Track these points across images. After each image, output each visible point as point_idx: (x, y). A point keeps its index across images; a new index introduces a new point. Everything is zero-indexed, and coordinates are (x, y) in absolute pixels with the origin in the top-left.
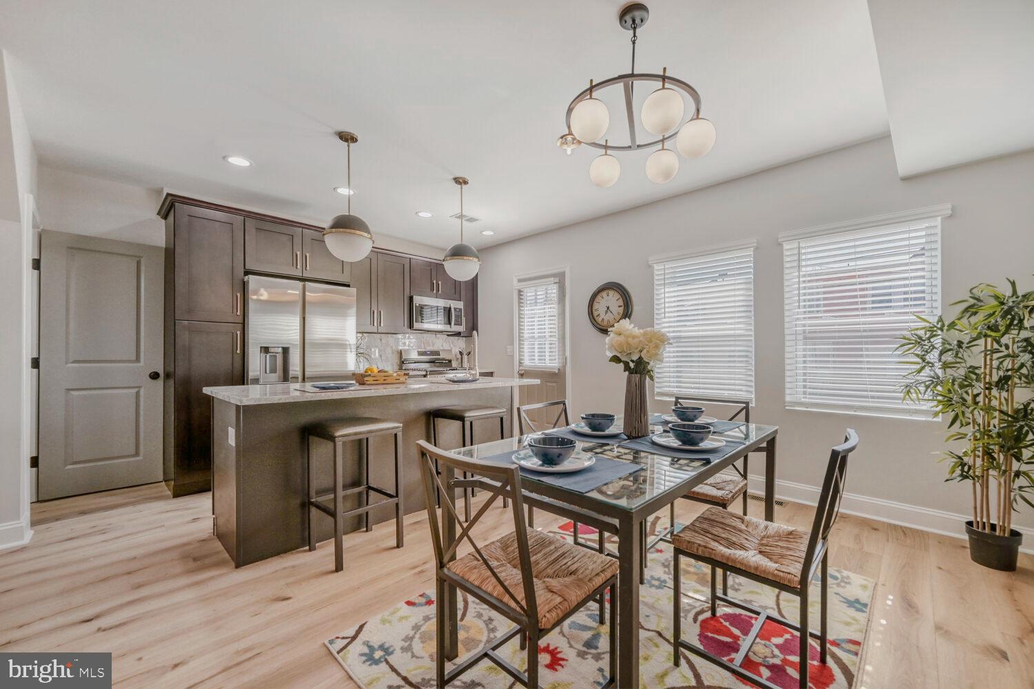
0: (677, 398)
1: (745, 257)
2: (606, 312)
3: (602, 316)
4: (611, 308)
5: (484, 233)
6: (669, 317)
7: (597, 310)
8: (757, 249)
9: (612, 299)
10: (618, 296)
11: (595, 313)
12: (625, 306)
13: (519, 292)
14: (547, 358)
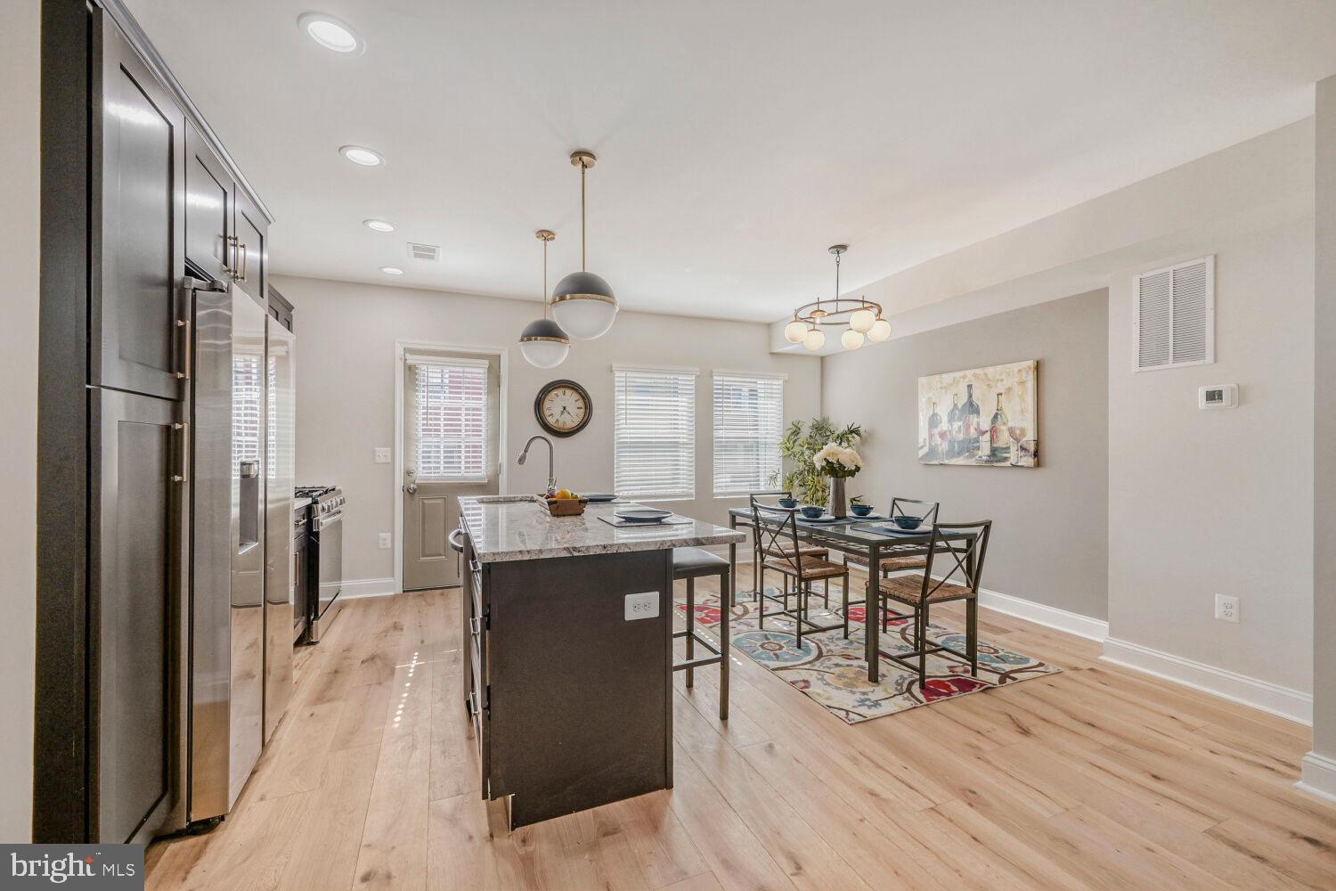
0: (752, 495)
1: (687, 381)
2: (562, 413)
3: (557, 416)
4: (567, 408)
5: (385, 270)
6: (630, 424)
7: (549, 409)
8: (697, 377)
9: (570, 399)
10: (578, 397)
11: (547, 413)
12: (586, 408)
13: (407, 368)
14: (463, 465)
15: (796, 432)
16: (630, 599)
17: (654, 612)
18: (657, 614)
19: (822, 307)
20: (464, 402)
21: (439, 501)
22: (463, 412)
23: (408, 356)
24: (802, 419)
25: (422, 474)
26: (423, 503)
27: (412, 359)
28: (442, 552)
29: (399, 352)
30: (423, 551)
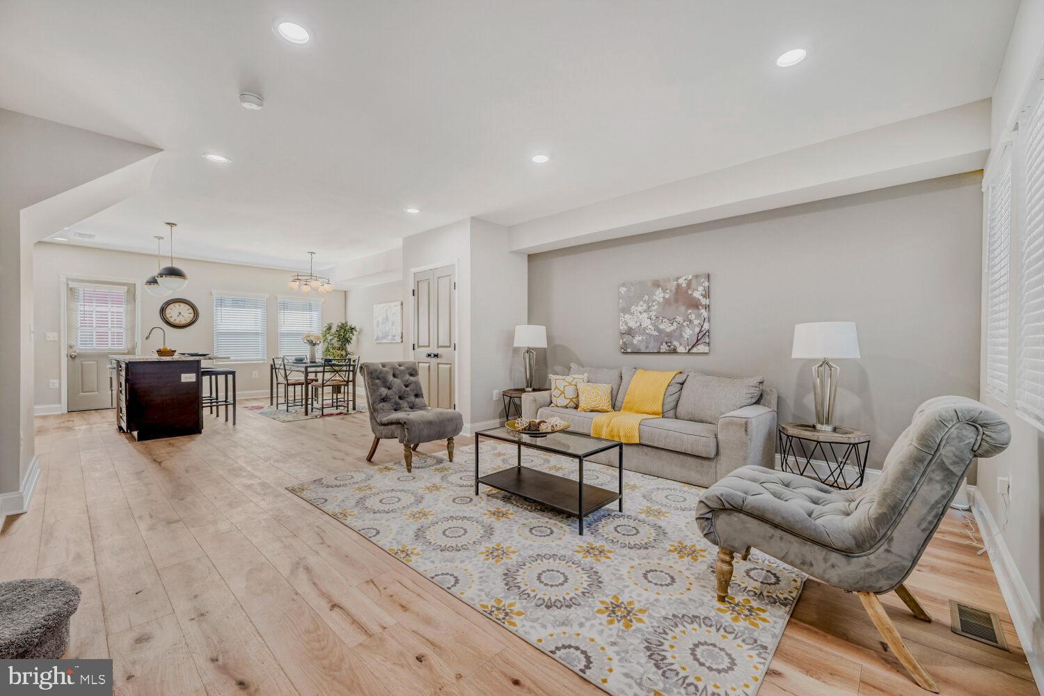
1: (262, 301)
2: (178, 315)
3: (175, 317)
4: (182, 314)
6: (225, 322)
7: (170, 313)
8: (268, 299)
9: (184, 309)
10: (189, 307)
11: (168, 316)
12: (195, 314)
13: (69, 290)
14: (110, 343)
15: (329, 328)
16: (183, 375)
17: (194, 379)
18: (195, 380)
19: (299, 278)
20: (109, 308)
21: (94, 362)
22: (109, 314)
23: (69, 282)
24: (333, 322)
25: (80, 348)
26: (82, 364)
27: (72, 285)
28: (95, 389)
29: (63, 280)
30: (82, 389)
